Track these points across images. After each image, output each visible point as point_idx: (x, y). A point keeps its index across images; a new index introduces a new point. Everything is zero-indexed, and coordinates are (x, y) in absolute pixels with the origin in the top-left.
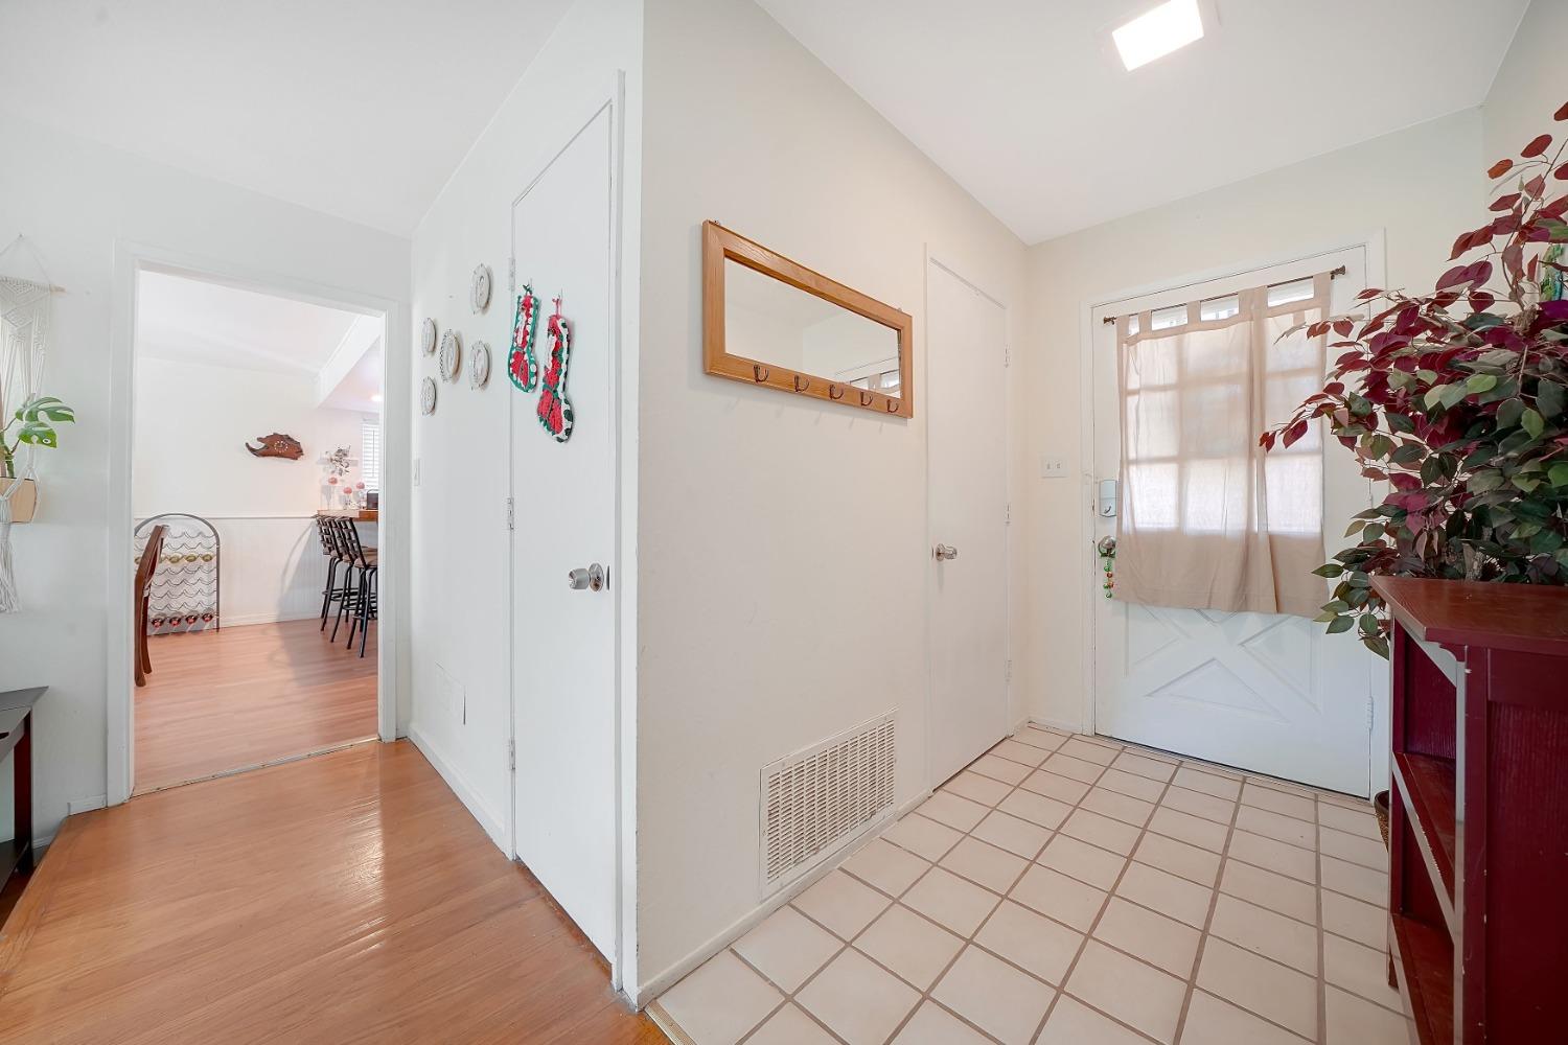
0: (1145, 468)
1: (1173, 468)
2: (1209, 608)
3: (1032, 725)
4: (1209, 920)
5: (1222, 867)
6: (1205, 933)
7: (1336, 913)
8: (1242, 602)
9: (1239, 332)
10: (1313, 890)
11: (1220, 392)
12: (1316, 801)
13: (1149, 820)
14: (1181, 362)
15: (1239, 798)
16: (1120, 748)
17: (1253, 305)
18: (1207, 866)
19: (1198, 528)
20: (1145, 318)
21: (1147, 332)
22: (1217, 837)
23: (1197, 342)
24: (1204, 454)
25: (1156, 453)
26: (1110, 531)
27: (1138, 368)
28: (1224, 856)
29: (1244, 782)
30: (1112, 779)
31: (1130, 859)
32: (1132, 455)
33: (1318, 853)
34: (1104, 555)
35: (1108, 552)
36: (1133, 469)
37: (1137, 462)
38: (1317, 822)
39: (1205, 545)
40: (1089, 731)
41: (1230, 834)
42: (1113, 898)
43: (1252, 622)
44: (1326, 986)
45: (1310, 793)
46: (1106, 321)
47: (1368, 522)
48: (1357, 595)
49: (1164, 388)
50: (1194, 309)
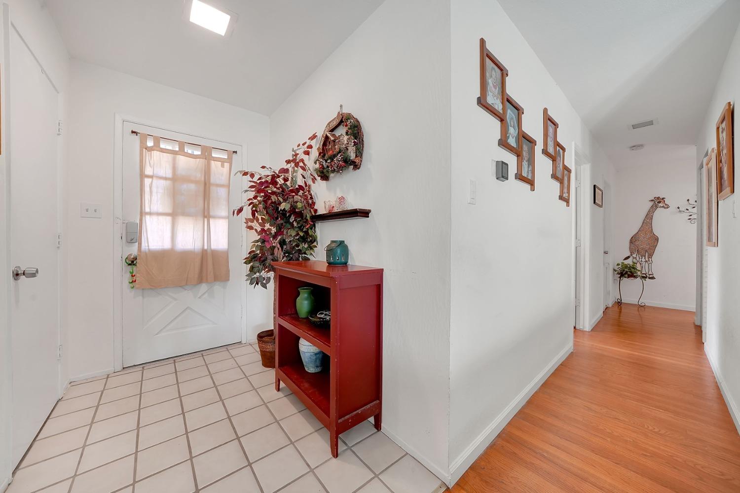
0: (155, 218)
1: (169, 219)
2: (186, 284)
3: (72, 384)
4: (227, 412)
5: (218, 391)
6: (229, 418)
7: (256, 381)
8: (201, 280)
9: (200, 162)
10: (245, 379)
11: (192, 187)
12: (228, 350)
13: (179, 392)
14: (174, 168)
15: (206, 363)
16: (141, 368)
17: (207, 154)
18: (212, 394)
19: (182, 248)
20: (157, 140)
21: (157, 147)
22: (208, 382)
23: (182, 160)
24: (185, 214)
25: (161, 210)
26: (133, 250)
27: (152, 164)
28: (216, 386)
29: (203, 356)
30: (147, 385)
31: (183, 413)
32: (147, 210)
33: (239, 367)
34: (130, 264)
35: (132, 262)
36: (148, 217)
37: (150, 214)
38: (233, 357)
39: (185, 255)
40: (120, 368)
41: (212, 378)
42: (189, 434)
43: (204, 287)
44: (267, 404)
45: (224, 349)
46: (133, 132)
47: (256, 244)
48: (256, 270)
49: (166, 179)
50: (182, 145)
